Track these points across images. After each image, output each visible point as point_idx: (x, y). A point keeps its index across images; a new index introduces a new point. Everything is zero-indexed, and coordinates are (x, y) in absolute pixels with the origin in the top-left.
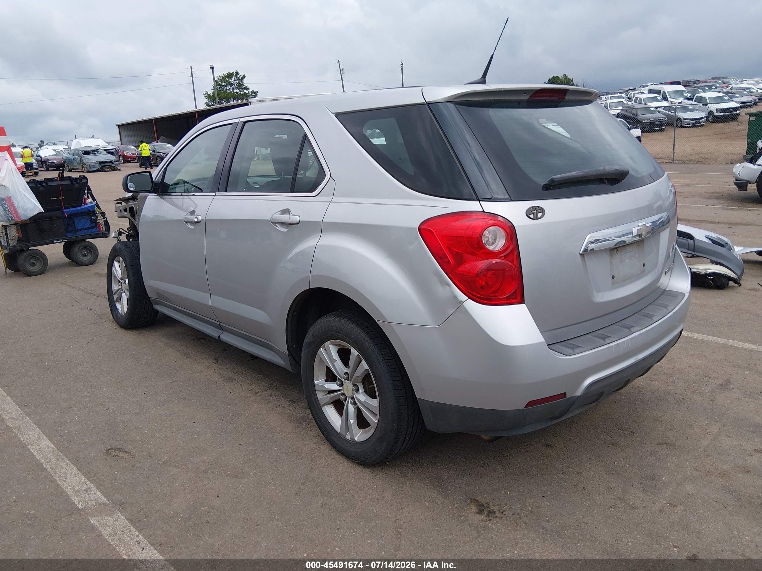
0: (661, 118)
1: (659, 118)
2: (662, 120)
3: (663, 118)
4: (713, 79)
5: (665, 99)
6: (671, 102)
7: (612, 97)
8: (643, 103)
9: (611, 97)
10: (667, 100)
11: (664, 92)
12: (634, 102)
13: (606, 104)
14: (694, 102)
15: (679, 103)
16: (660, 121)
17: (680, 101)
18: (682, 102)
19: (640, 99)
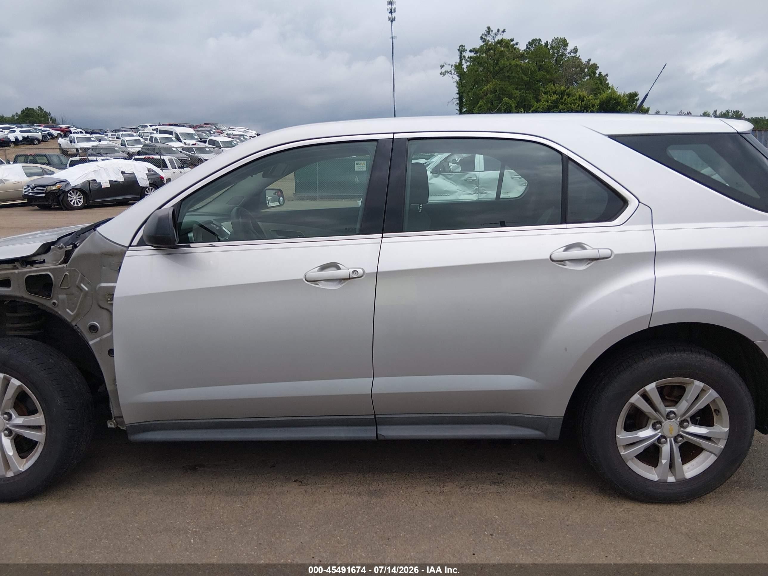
0: (186, 158)
1: (181, 158)
2: (186, 160)
3: (187, 158)
4: (205, 124)
5: (179, 140)
6: (185, 144)
7: (123, 134)
8: (160, 142)
9: (121, 134)
10: (181, 142)
11: (176, 134)
12: (149, 141)
13: (123, 141)
14: (207, 145)
15: (193, 144)
16: (184, 161)
17: (194, 143)
18: (196, 143)
19: (156, 138)
